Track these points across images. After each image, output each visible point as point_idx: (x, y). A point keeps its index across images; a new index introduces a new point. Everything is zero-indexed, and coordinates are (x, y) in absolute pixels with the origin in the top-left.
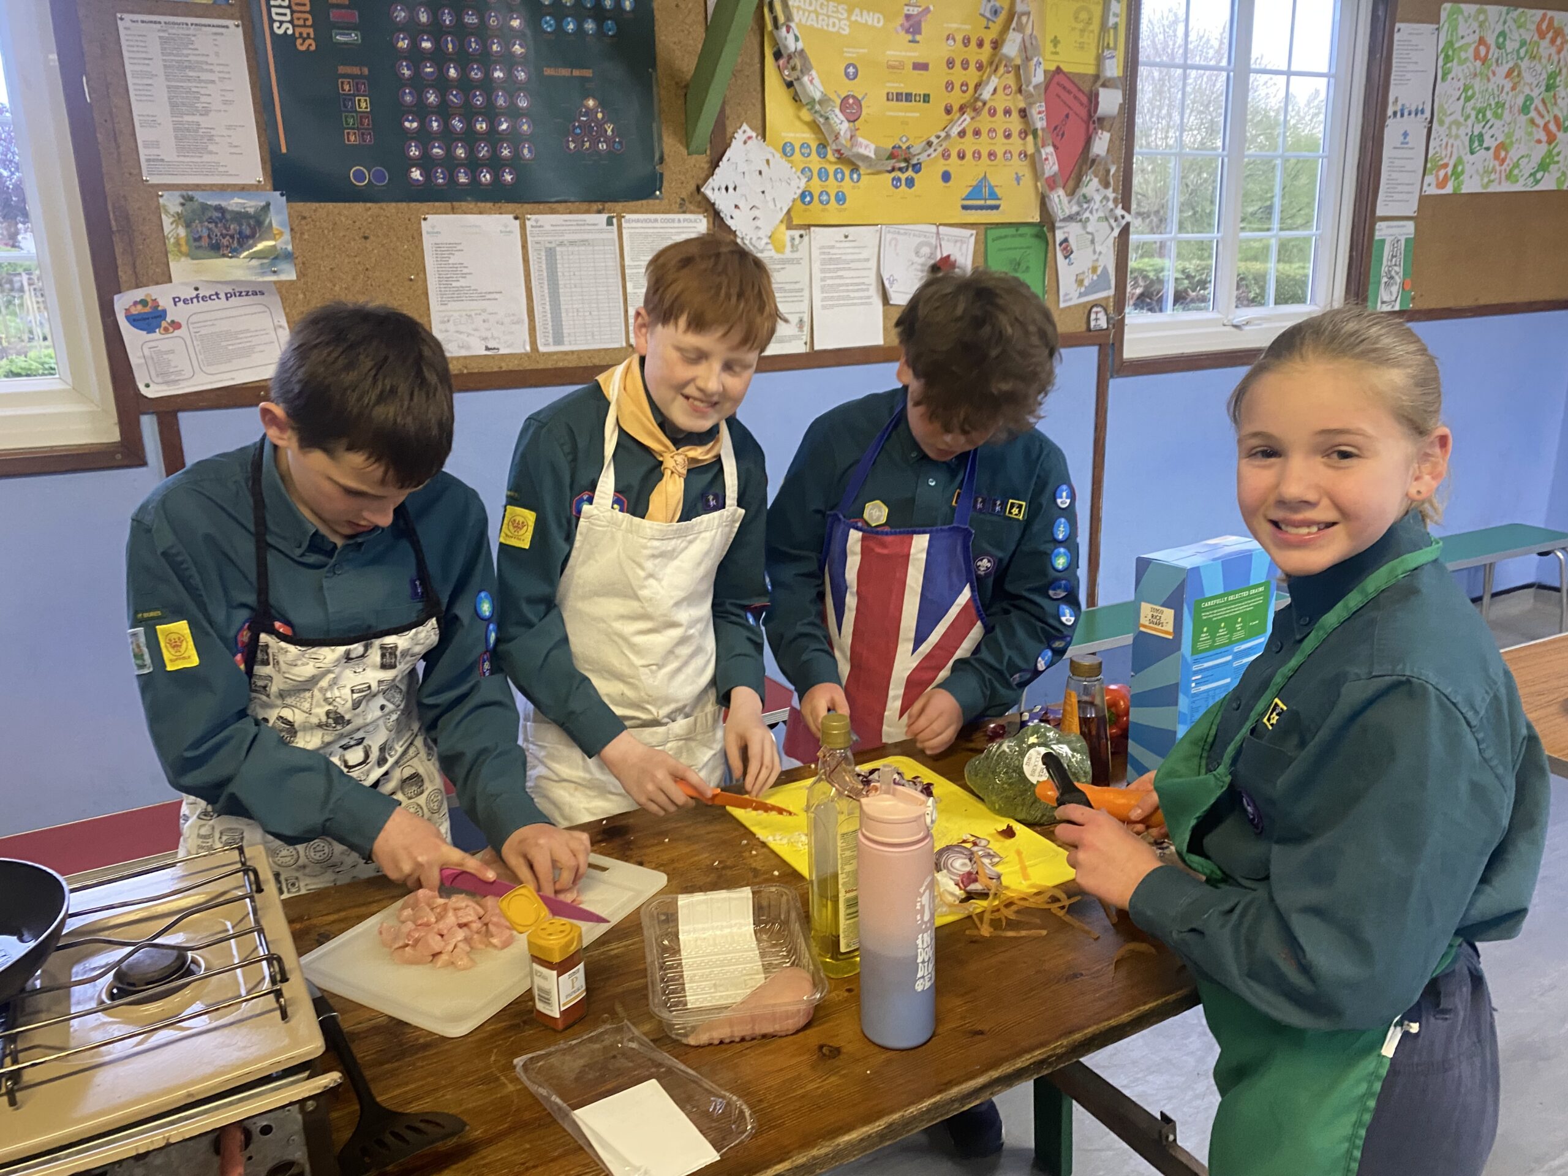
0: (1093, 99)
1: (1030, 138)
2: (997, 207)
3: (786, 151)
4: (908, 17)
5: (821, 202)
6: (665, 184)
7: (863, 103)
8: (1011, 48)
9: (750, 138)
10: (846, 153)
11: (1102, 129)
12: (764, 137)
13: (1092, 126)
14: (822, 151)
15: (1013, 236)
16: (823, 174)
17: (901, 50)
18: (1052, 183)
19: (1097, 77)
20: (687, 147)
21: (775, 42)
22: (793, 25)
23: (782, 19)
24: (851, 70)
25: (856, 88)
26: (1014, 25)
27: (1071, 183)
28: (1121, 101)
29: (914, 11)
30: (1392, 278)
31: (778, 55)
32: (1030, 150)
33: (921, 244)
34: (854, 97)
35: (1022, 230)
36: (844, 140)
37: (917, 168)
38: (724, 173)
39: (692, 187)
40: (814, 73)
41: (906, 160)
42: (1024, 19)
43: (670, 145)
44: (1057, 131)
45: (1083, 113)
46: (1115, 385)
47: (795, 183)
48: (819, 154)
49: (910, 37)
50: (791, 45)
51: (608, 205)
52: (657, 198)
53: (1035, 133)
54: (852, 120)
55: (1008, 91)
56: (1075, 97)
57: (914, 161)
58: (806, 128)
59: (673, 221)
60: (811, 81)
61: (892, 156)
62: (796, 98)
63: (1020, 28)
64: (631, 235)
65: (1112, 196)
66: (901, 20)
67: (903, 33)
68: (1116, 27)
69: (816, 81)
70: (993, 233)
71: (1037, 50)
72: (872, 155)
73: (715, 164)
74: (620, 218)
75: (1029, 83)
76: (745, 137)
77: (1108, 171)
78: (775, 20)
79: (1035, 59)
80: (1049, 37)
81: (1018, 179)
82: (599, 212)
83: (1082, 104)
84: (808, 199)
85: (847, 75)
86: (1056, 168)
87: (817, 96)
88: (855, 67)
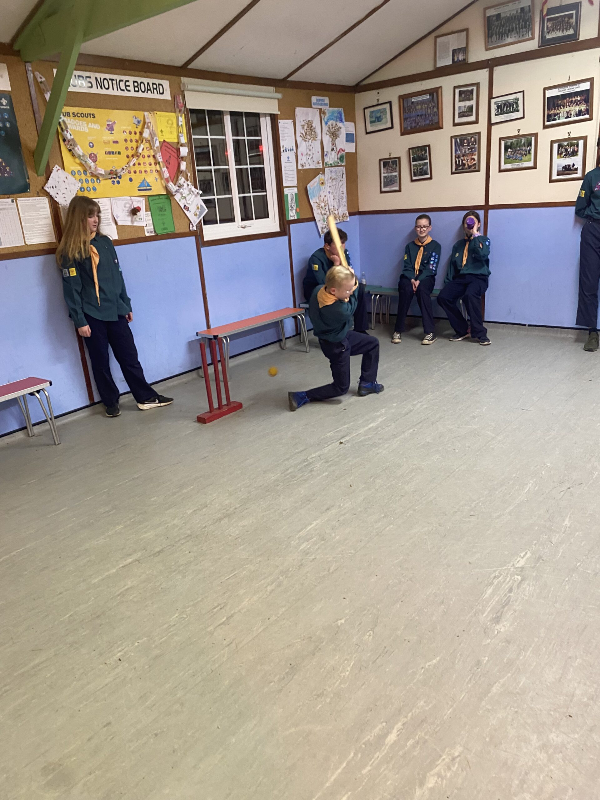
0: (178, 151)
1: (158, 165)
2: (151, 189)
3: (73, 173)
4: (108, 125)
5: (87, 190)
6: (31, 187)
7: (97, 156)
8: (146, 134)
9: (59, 169)
10: (94, 173)
11: (183, 161)
12: (64, 169)
13: (179, 160)
14: (85, 173)
15: (158, 199)
16: (87, 181)
17: (108, 137)
18: (167, 180)
19: (178, 143)
20: (37, 173)
21: (63, 136)
22: (68, 130)
23: (64, 128)
24: (91, 144)
25: (94, 150)
26: (146, 126)
27: (175, 180)
28: (187, 151)
29: (110, 123)
30: (292, 207)
31: (64, 140)
32: (159, 169)
33: (126, 203)
34: (94, 154)
35: (161, 197)
36: (93, 169)
37: (120, 177)
38: (50, 182)
39: (40, 187)
40: (79, 146)
41: (116, 175)
42: (149, 124)
43: (31, 173)
44: (167, 163)
45: (176, 156)
46: (203, 250)
47: (77, 185)
48: (84, 174)
49: (110, 132)
50: (69, 137)
51: (11, 196)
52: (29, 192)
53: (159, 163)
54: (94, 162)
55: (148, 149)
56: (172, 151)
57: (119, 175)
58: (78, 166)
59: (35, 199)
60: (78, 149)
61: (110, 174)
62: (73, 155)
63: (148, 127)
64: (21, 206)
65: (190, 183)
66: (106, 126)
67: (107, 131)
68: (182, 125)
69: (80, 149)
70: (151, 199)
71: (155, 135)
72: (104, 173)
73: (47, 179)
74: (16, 200)
75: (154, 146)
76: (57, 169)
77: (187, 175)
78: (62, 129)
79: (155, 139)
80: (159, 130)
81: (156, 179)
82: (8, 198)
83: (174, 152)
84: (83, 190)
85: (90, 146)
86: (168, 175)
87: (81, 154)
88: (92, 143)
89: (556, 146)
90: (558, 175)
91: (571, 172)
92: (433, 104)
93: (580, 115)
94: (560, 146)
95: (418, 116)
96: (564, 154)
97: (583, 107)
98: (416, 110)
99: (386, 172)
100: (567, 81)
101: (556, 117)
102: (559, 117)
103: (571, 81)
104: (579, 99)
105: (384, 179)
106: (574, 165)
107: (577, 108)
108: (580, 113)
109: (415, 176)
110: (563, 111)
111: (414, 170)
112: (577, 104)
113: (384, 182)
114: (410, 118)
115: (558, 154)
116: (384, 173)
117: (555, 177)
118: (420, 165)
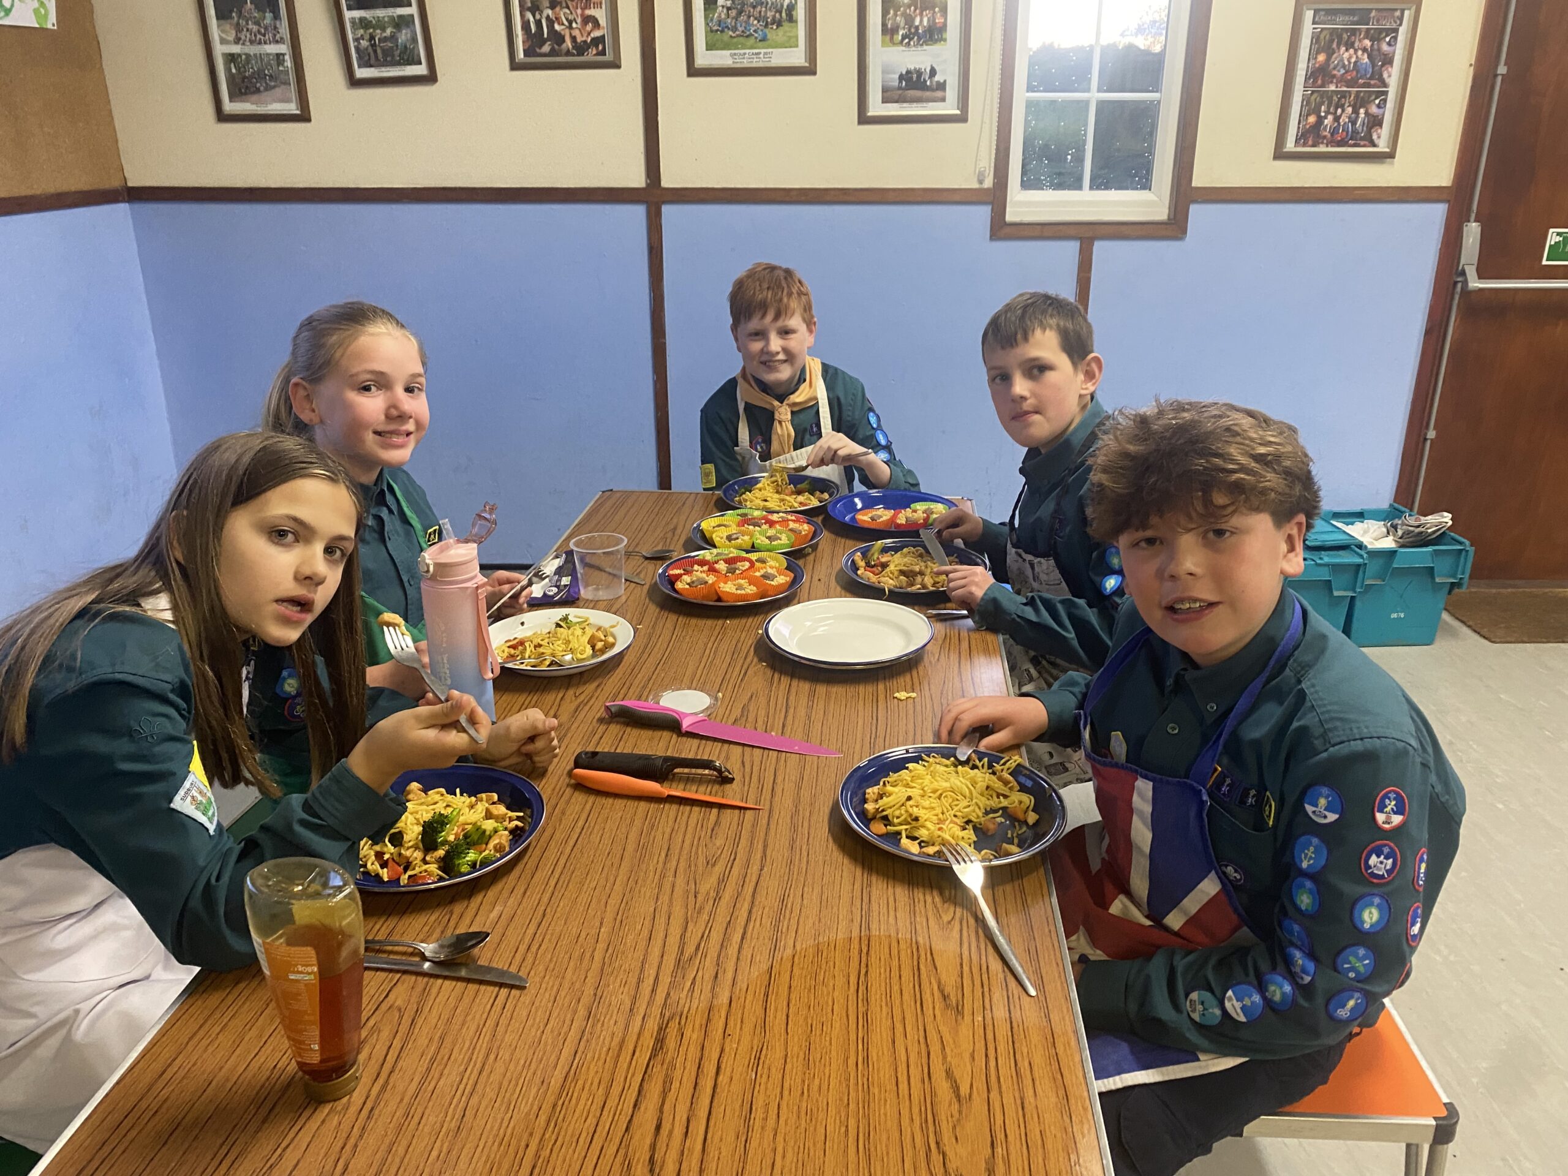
89: (875, 4)
90: (885, 101)
91: (928, 94)
96: (901, 33)
99: (231, 37)
105: (228, 70)
106: (933, 72)
109: (365, 63)
111: (356, 40)
113: (231, 79)
115: (885, 30)
116: (223, 41)
117: (876, 107)
118: (380, 25)
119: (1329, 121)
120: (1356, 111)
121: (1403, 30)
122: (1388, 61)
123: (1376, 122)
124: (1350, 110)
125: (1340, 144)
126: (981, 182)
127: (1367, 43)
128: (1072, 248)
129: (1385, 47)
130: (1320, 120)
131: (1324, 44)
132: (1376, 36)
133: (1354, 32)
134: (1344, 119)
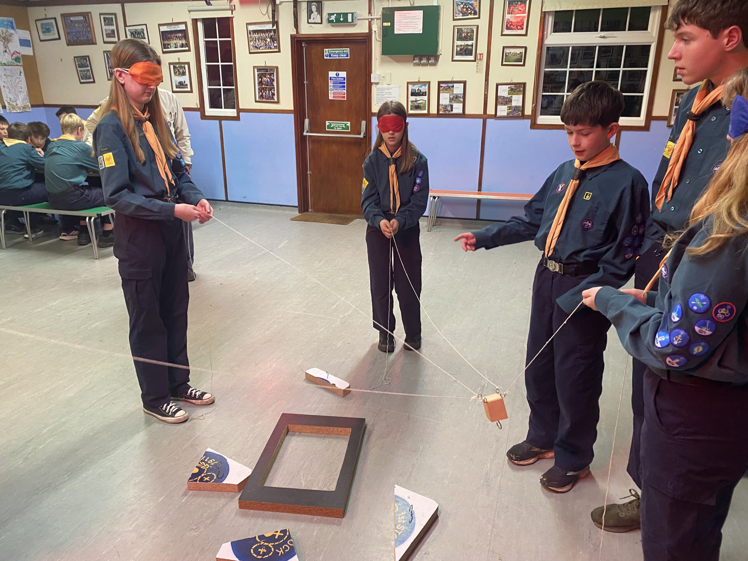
89: (172, 66)
90: (177, 88)
91: (184, 87)
92: (87, 25)
93: (183, 47)
94: (174, 67)
95: (77, 32)
96: (178, 73)
97: (184, 42)
98: (75, 27)
100: (171, 22)
101: (169, 46)
102: (171, 46)
103: (174, 21)
104: (180, 35)
106: (185, 82)
107: (181, 42)
108: (182, 46)
109: (82, 79)
110: (173, 42)
111: (80, 74)
112: (180, 39)
114: (72, 32)
115: (174, 73)
117: (175, 89)
118: (84, 71)
119: (264, 94)
120: (269, 92)
121: (275, 74)
122: (274, 80)
123: (273, 94)
124: (268, 91)
125: (268, 99)
126: (197, 106)
127: (269, 76)
128: (217, 122)
129: (272, 77)
130: (262, 94)
131: (260, 76)
132: (270, 75)
133: (266, 74)
134: (267, 94)
